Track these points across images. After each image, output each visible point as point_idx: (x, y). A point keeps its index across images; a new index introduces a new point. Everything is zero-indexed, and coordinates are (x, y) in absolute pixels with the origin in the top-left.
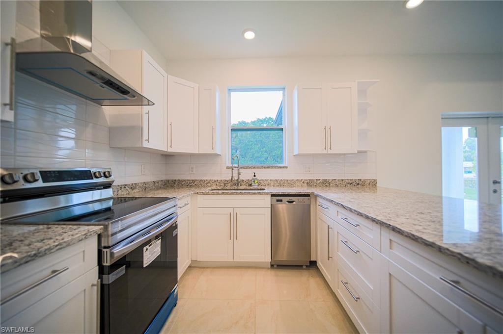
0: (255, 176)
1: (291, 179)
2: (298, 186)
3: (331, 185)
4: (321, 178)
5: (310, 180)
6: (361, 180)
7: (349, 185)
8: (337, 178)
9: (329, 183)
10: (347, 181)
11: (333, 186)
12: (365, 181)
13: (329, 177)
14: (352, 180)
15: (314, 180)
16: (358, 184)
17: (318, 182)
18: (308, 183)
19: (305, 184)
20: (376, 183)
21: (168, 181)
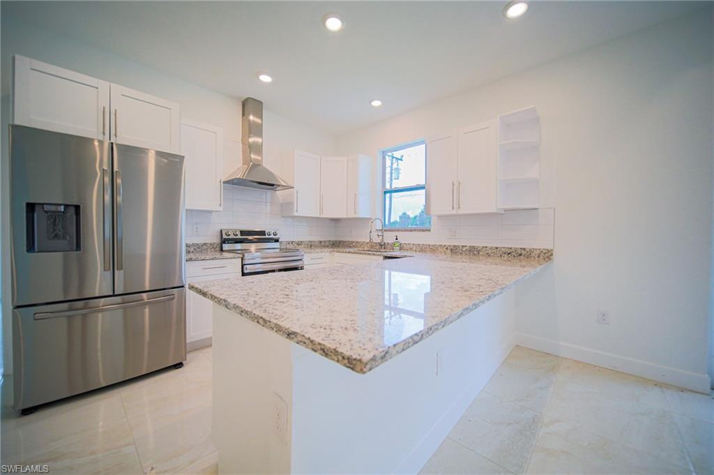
0: (397, 239)
1: (434, 243)
2: (441, 252)
3: (481, 253)
4: (468, 245)
5: (454, 246)
6: (524, 249)
7: (506, 255)
8: (489, 245)
9: (479, 251)
10: (504, 250)
11: (483, 255)
12: (531, 251)
13: (478, 243)
14: (511, 248)
15: (459, 246)
16: (521, 255)
17: (465, 249)
18: (451, 250)
19: (449, 251)
20: (552, 255)
21: (336, 241)
